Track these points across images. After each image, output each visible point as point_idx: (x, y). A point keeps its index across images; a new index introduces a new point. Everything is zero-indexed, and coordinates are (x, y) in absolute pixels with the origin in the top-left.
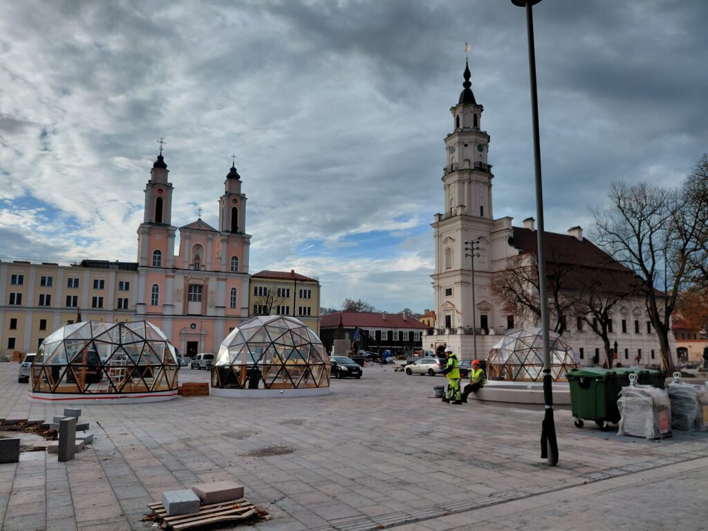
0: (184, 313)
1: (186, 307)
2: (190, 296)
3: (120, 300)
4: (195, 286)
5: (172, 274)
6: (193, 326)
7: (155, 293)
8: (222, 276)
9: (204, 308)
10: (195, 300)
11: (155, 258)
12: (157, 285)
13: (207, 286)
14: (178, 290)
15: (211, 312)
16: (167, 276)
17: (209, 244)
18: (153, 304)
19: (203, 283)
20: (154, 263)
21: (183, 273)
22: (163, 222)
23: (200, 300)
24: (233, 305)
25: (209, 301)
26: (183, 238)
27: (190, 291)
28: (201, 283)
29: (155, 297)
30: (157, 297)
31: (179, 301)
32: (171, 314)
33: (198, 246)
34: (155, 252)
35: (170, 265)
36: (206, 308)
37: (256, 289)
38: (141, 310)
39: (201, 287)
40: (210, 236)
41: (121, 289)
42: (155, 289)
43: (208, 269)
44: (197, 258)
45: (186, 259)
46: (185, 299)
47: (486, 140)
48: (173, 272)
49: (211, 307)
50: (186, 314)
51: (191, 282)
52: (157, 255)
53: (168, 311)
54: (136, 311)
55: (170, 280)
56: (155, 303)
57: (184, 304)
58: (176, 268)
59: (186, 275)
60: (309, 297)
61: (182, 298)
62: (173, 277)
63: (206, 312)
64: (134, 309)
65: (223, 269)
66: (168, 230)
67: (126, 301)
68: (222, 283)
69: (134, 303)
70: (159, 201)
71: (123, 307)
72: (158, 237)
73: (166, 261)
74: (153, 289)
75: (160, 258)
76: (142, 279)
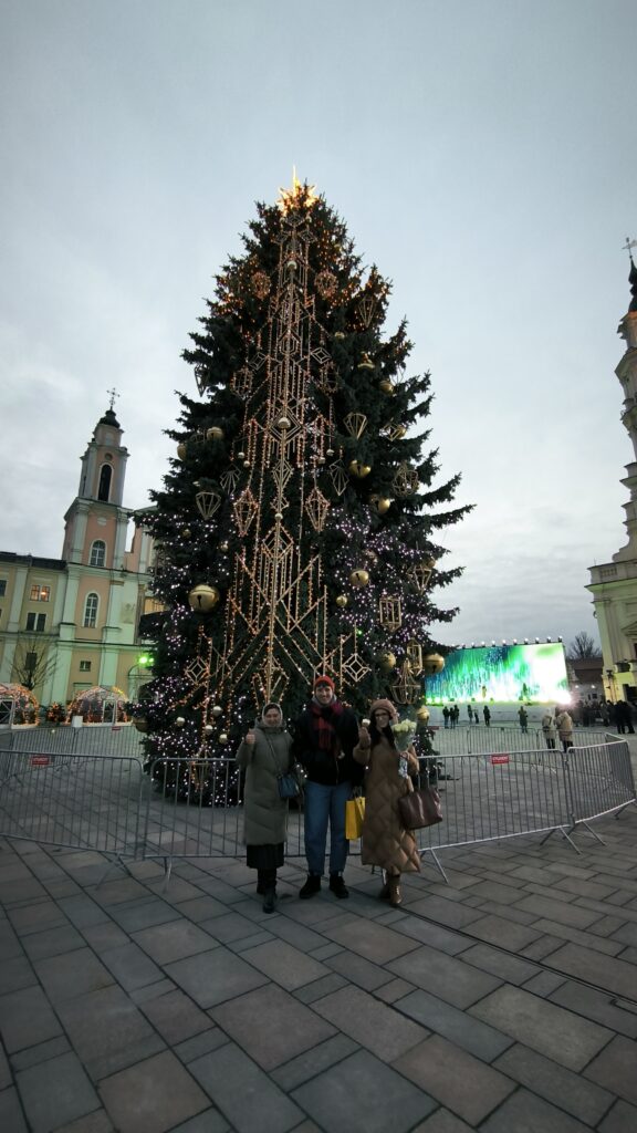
0: (136, 640)
3: (31, 616)
5: (121, 580)
7: (92, 608)
11: (94, 553)
12: (95, 595)
14: (128, 606)
16: (113, 582)
18: (86, 625)
20: (93, 560)
21: (137, 579)
22: (110, 501)
29: (91, 614)
30: (93, 615)
31: (128, 621)
32: (116, 642)
34: (96, 544)
35: (118, 564)
38: (66, 634)
42: (94, 598)
45: (143, 558)
46: (137, 620)
48: (122, 576)
50: (138, 643)
52: (98, 549)
53: (111, 637)
54: (57, 635)
55: (116, 588)
56: (89, 624)
57: (137, 628)
58: (126, 571)
59: (141, 583)
61: (133, 617)
64: (54, 631)
66: (118, 513)
67: (42, 617)
69: (56, 620)
70: (106, 471)
71: (35, 628)
72: (102, 522)
73: (113, 558)
74: (89, 600)
75: (102, 554)
76: (73, 584)
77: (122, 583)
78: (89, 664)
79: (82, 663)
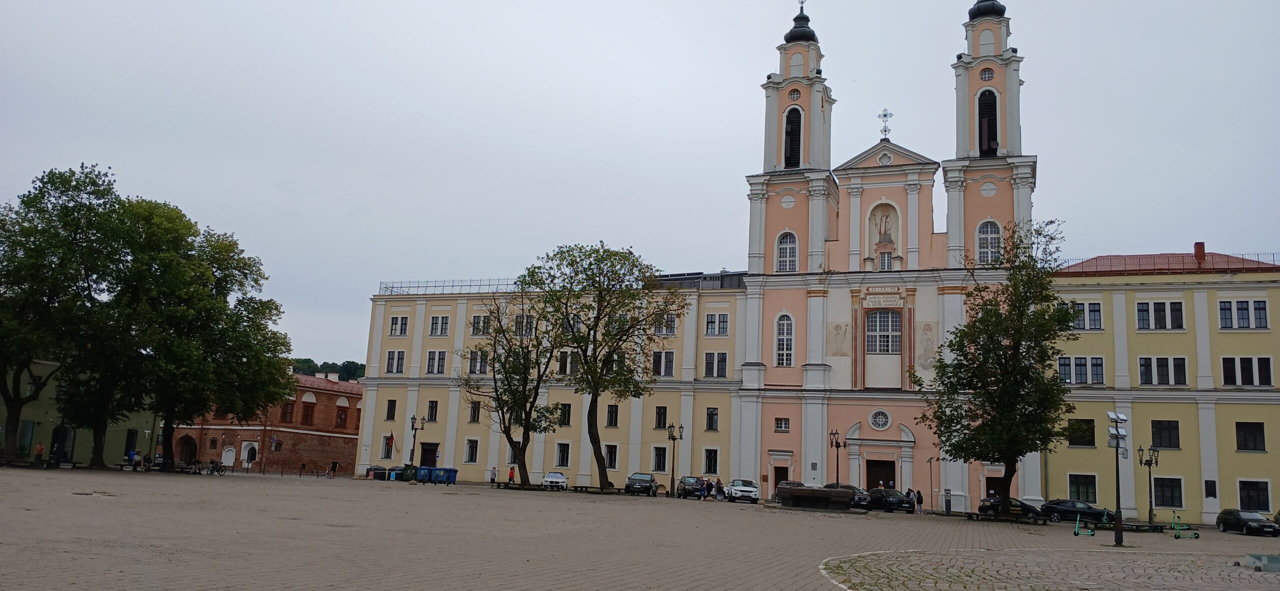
0: (855, 383)
1: (859, 369)
2: (870, 342)
3: (710, 356)
4: (884, 311)
5: (821, 288)
6: (881, 420)
7: (785, 337)
8: (951, 280)
9: (908, 370)
10: (884, 350)
11: (782, 252)
12: (786, 317)
13: (911, 312)
14: (838, 327)
16: (810, 294)
17: (913, 198)
18: (780, 364)
19: (900, 303)
20: (782, 264)
21: (848, 282)
22: (801, 165)
23: (899, 350)
25: (919, 351)
26: (844, 196)
27: (868, 327)
28: (896, 302)
29: (785, 347)
30: (789, 348)
31: (840, 353)
32: (822, 387)
33: (884, 209)
34: (783, 238)
35: (815, 265)
36: (911, 370)
38: (752, 379)
39: (897, 313)
40: (913, 178)
41: (711, 331)
42: (785, 326)
43: (913, 264)
45: (855, 246)
46: (855, 349)
48: (821, 282)
49: (925, 367)
50: (859, 387)
51: (870, 303)
52: (788, 246)
53: (814, 381)
54: (740, 382)
55: (816, 302)
56: (783, 361)
57: (856, 363)
58: (829, 273)
59: (856, 287)
61: (847, 346)
62: (825, 292)
63: (911, 382)
64: (737, 378)
65: (957, 260)
66: (808, 180)
67: (723, 358)
68: (952, 301)
69: (739, 363)
70: (794, 119)
71: (715, 374)
72: (788, 202)
73: (806, 256)
74: (780, 326)
75: (793, 252)
76: (755, 306)
79: (778, 421)
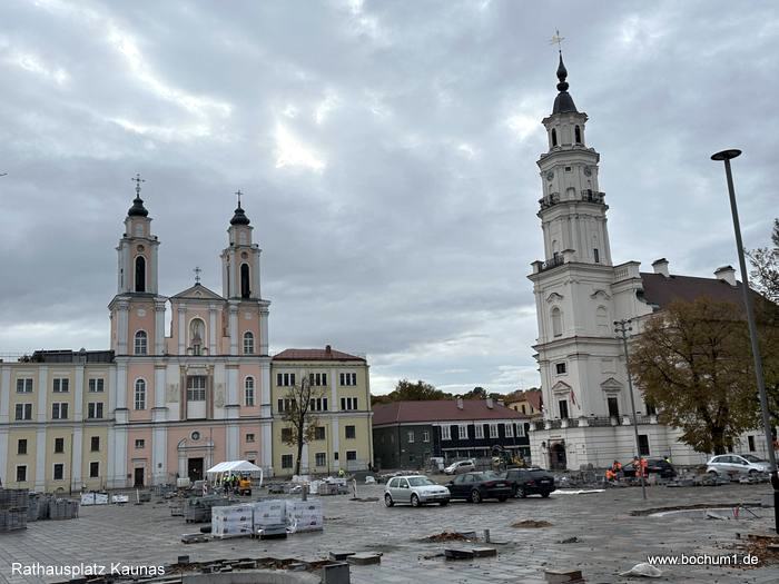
0: (182, 417)
1: (184, 410)
2: (189, 393)
3: (91, 405)
4: (196, 377)
5: (163, 364)
6: (195, 436)
7: (140, 392)
8: (233, 362)
9: (210, 409)
10: (196, 398)
11: (137, 342)
12: (142, 381)
13: (212, 378)
14: (172, 386)
15: (219, 414)
16: (156, 367)
17: (213, 317)
18: (137, 408)
19: (206, 373)
20: (137, 350)
21: (179, 361)
22: (147, 291)
23: (203, 398)
24: (250, 402)
25: (216, 398)
26: (176, 312)
27: (189, 386)
28: (204, 373)
29: (140, 397)
30: (143, 398)
31: (174, 401)
32: (164, 421)
33: (198, 321)
34: (138, 334)
35: (160, 351)
36: (212, 409)
37: (280, 376)
38: (121, 418)
39: (203, 378)
40: (213, 306)
41: (92, 389)
42: (141, 385)
43: (213, 352)
44: (197, 338)
45: (182, 341)
46: (182, 397)
47: (595, 160)
48: (164, 360)
49: (218, 407)
50: (184, 419)
51: (190, 373)
52: (142, 339)
53: (160, 417)
54: (114, 420)
55: (160, 372)
56: (140, 406)
57: (182, 406)
58: (167, 355)
59: (183, 364)
60: (355, 383)
61: (178, 397)
63: (212, 415)
64: (111, 417)
65: (234, 351)
66: (155, 302)
67: (100, 406)
68: (234, 373)
69: (111, 409)
70: (140, 262)
71: (95, 416)
72: (142, 313)
73: (154, 345)
74: (137, 386)
75: (144, 342)
76: (122, 373)
77: (165, 367)
78: (142, 441)
79: (137, 441)
